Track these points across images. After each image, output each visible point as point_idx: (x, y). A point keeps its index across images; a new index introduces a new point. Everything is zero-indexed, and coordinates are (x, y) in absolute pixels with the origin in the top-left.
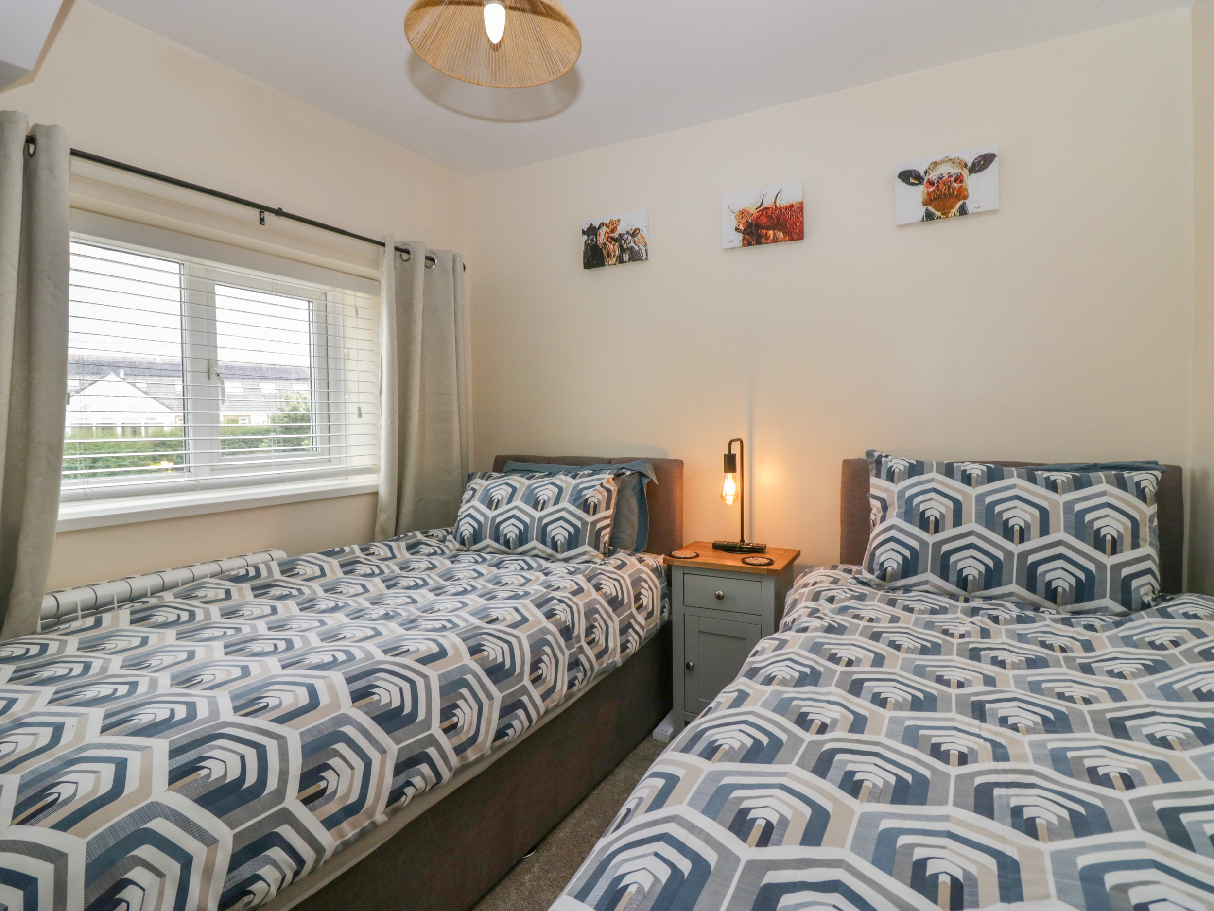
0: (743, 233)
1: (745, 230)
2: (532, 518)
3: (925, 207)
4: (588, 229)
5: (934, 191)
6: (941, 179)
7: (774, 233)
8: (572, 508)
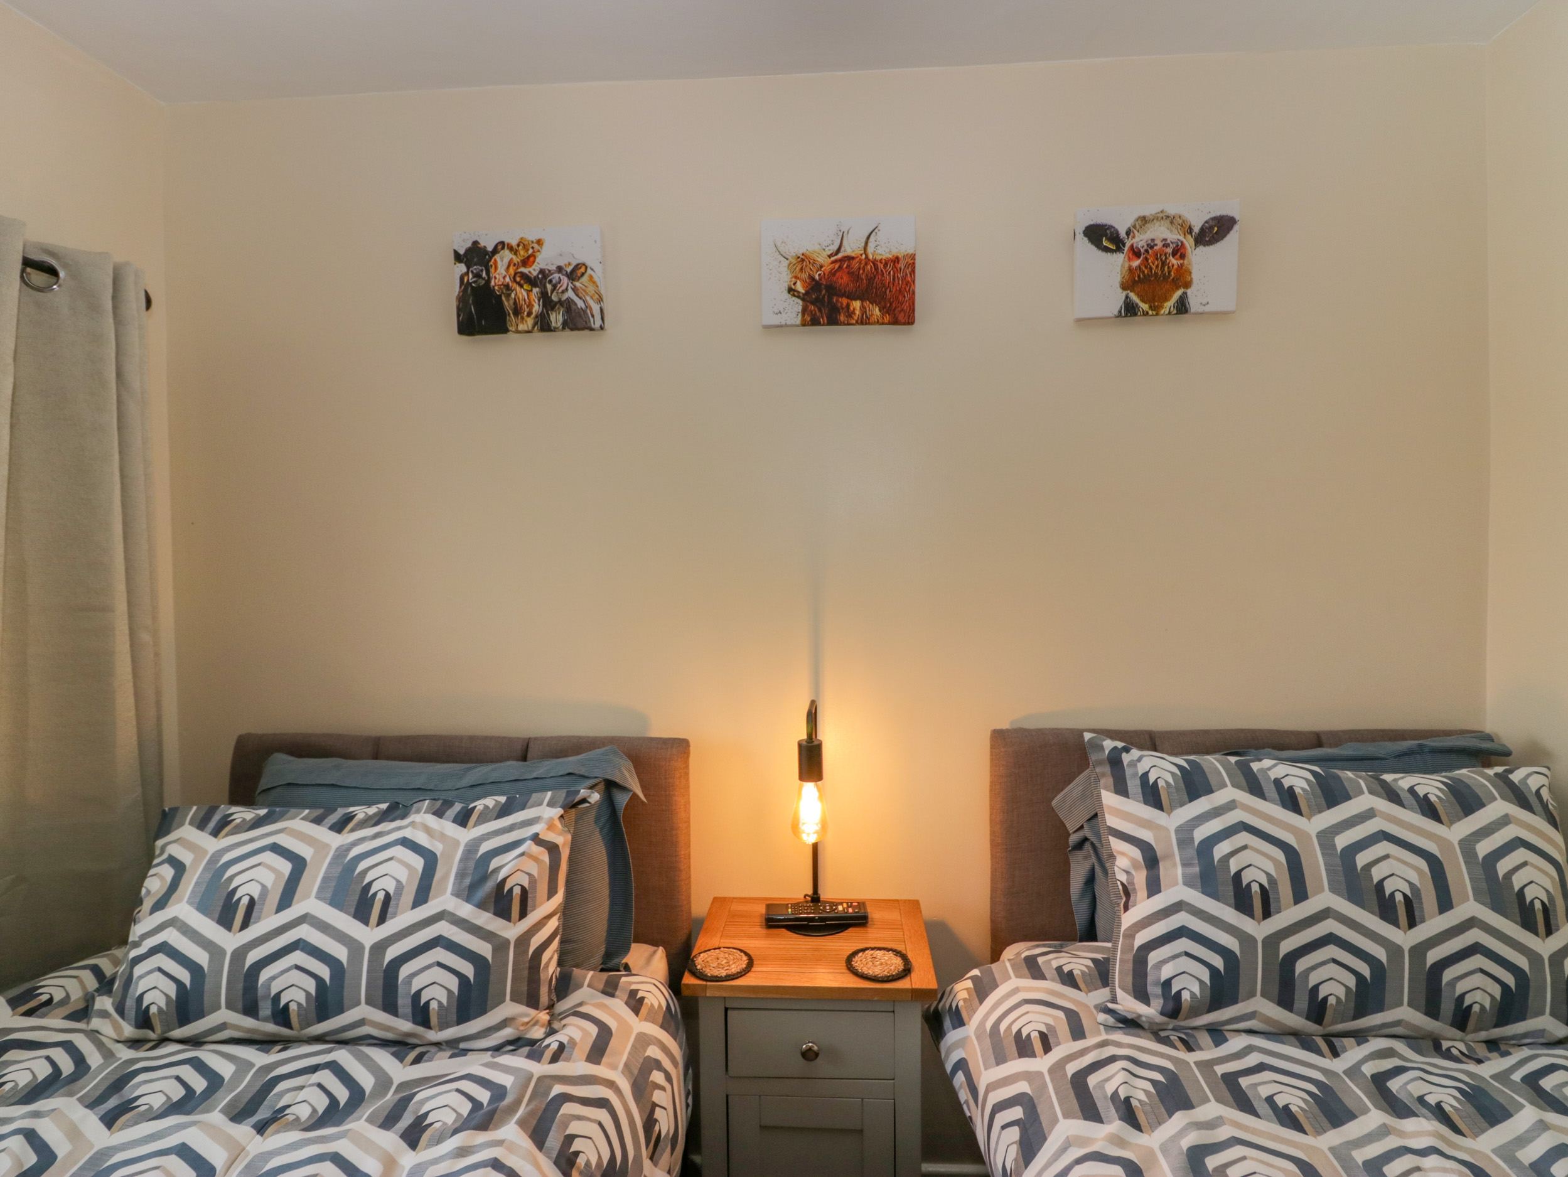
0: (803, 300)
1: (807, 293)
2: (354, 946)
3: (1125, 293)
4: (468, 251)
5: (1139, 267)
6: (1152, 247)
7: (862, 307)
8: (466, 910)
